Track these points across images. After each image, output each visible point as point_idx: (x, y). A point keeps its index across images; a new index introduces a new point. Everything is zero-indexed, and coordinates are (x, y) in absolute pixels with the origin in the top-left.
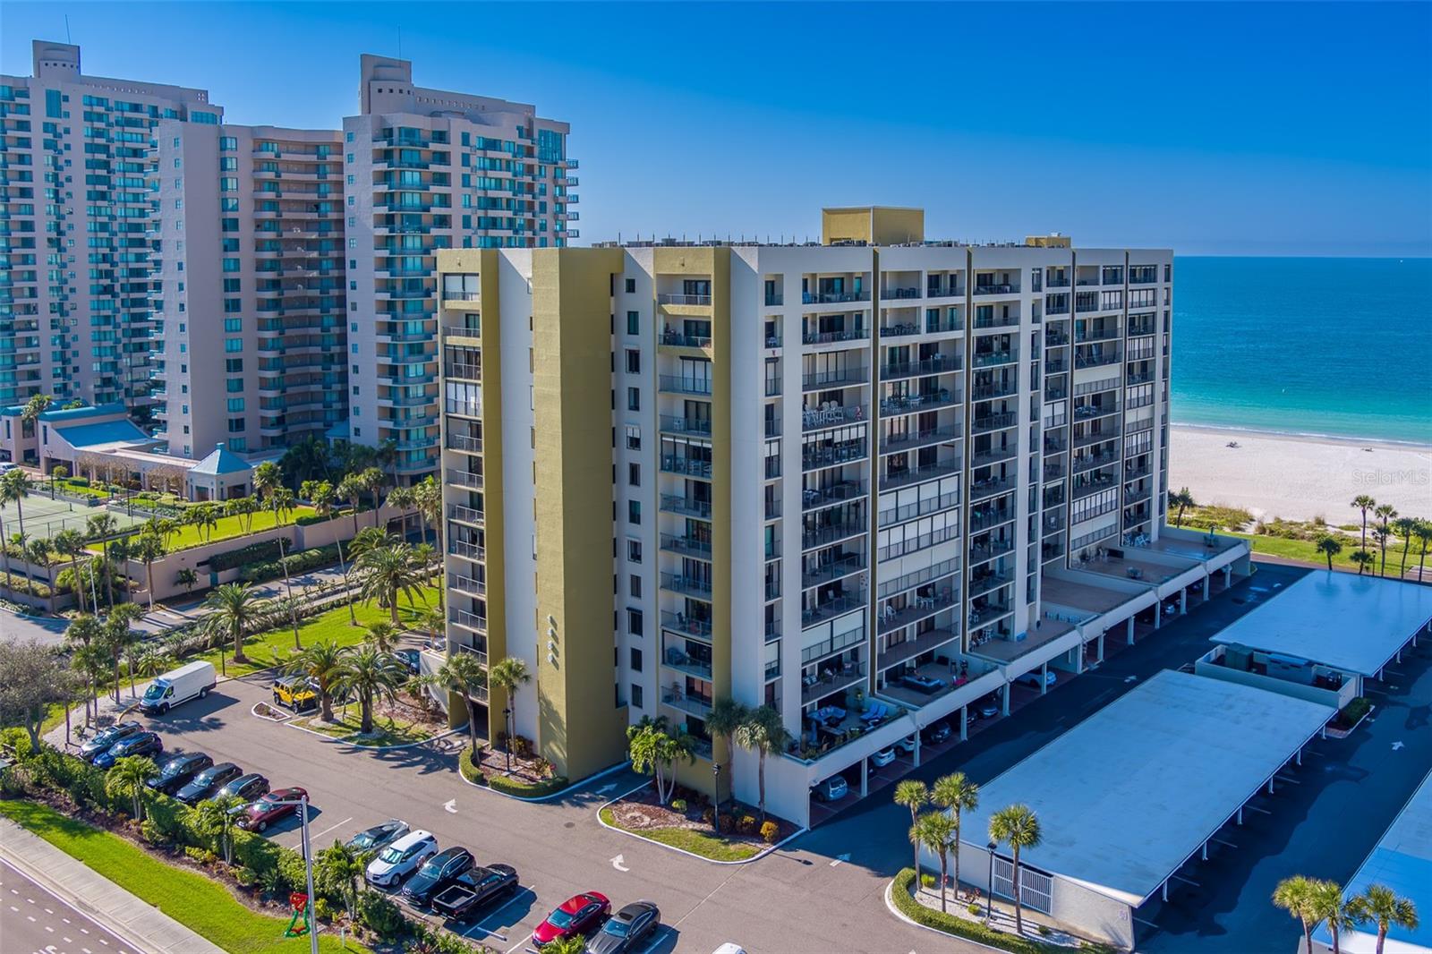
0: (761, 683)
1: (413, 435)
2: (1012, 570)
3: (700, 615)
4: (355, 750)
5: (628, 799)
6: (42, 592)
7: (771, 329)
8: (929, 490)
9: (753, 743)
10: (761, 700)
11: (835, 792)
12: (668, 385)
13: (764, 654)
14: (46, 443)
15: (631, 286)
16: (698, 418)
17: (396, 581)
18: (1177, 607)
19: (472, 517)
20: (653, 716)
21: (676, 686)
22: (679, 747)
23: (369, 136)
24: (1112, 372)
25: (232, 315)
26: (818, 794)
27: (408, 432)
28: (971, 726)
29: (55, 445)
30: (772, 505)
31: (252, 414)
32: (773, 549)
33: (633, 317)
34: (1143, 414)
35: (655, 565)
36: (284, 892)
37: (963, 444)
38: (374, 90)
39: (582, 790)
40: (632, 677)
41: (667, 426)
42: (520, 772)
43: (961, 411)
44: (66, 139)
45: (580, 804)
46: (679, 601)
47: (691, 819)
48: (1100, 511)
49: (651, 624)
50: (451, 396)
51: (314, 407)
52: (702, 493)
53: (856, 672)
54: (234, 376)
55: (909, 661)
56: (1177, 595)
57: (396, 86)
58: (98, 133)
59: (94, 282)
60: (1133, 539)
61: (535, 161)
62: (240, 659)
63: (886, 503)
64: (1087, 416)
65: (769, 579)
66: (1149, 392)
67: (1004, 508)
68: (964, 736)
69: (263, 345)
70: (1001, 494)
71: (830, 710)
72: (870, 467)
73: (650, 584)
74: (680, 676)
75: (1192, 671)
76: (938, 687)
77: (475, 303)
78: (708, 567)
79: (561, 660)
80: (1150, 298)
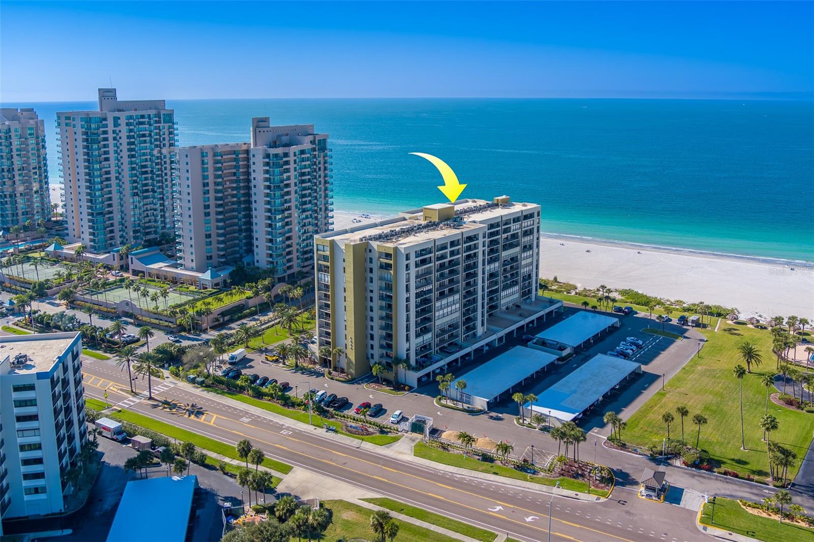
0: (405, 353)
1: (279, 263)
2: (477, 318)
3: (389, 336)
4: (295, 372)
5: (371, 382)
6: (172, 326)
7: (407, 266)
8: (451, 299)
9: (403, 368)
10: (405, 358)
11: (424, 379)
12: (381, 279)
13: (406, 346)
14: (132, 263)
15: (370, 251)
16: (389, 287)
17: (291, 321)
18: (533, 324)
19: (326, 310)
20: (377, 362)
21: (383, 354)
22: (385, 369)
23: (261, 156)
24: (517, 249)
25: (208, 218)
26: (419, 380)
27: (277, 262)
28: (461, 362)
29: (137, 265)
30: (408, 310)
31: (214, 253)
32: (408, 320)
33: (371, 259)
34: (529, 260)
35: (377, 323)
36: (293, 405)
37: (461, 285)
38: (257, 132)
39: (359, 381)
40: (371, 351)
41: (381, 289)
42: (342, 376)
43: (461, 276)
44: (120, 135)
45: (359, 384)
46: (384, 333)
47: (388, 386)
48: (513, 294)
49: (376, 337)
50: (320, 276)
51: (236, 249)
52: (390, 306)
53: (431, 349)
54: (208, 240)
55: (446, 345)
56: (533, 321)
57: (265, 129)
58: (131, 131)
59: (131, 191)
60: (525, 301)
61: (316, 153)
62: (247, 347)
63: (438, 304)
64: (507, 265)
65: (407, 327)
66: (531, 253)
67: (475, 301)
68: (459, 365)
69: (218, 228)
70: (473, 297)
71: (423, 359)
72: (434, 295)
73: (376, 328)
74: (384, 351)
75: (527, 346)
76: (453, 352)
77: (328, 253)
78: (391, 325)
79: (353, 348)
80: (532, 223)
